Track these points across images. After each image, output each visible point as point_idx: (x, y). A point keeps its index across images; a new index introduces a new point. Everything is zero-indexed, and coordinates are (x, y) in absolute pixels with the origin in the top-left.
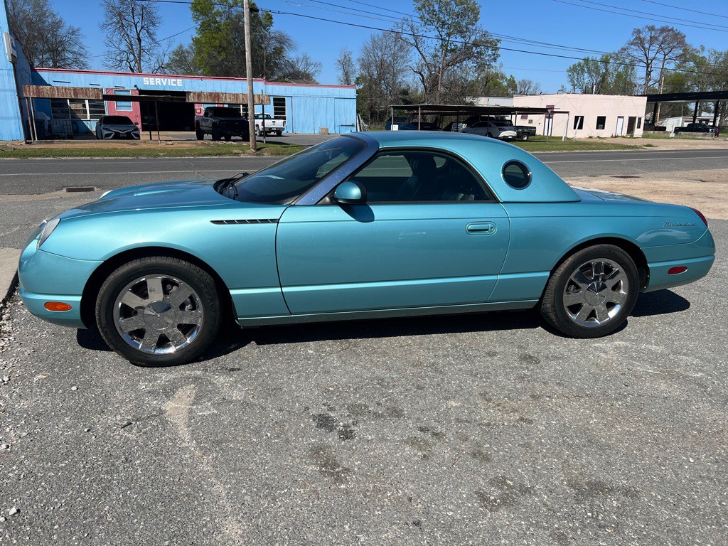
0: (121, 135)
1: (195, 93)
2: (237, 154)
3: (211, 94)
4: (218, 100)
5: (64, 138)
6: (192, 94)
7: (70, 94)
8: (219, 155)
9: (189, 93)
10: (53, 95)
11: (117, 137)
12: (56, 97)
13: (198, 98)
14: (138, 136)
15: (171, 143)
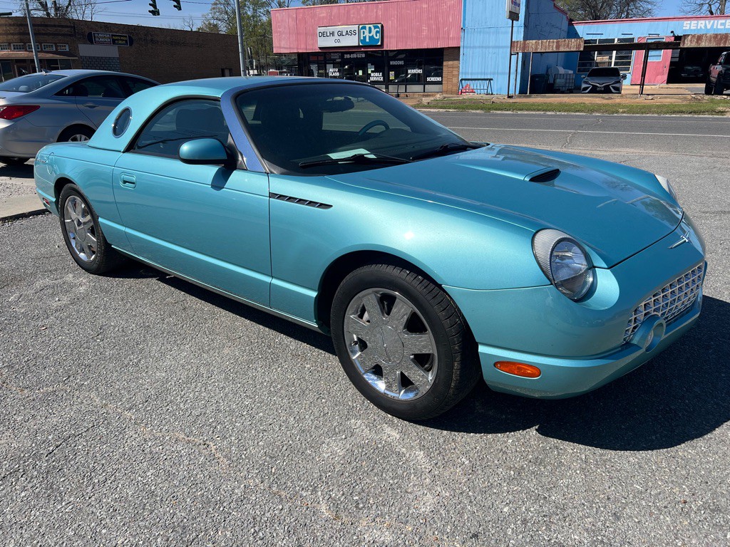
0: (598, 89)
1: (694, 36)
2: (722, 113)
3: (716, 36)
4: (725, 42)
5: (563, 92)
6: (690, 37)
7: (553, 47)
8: (695, 112)
9: (685, 36)
10: (536, 49)
11: (594, 90)
12: (539, 51)
13: (697, 42)
14: (618, 90)
15: (650, 97)
